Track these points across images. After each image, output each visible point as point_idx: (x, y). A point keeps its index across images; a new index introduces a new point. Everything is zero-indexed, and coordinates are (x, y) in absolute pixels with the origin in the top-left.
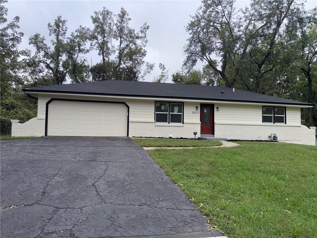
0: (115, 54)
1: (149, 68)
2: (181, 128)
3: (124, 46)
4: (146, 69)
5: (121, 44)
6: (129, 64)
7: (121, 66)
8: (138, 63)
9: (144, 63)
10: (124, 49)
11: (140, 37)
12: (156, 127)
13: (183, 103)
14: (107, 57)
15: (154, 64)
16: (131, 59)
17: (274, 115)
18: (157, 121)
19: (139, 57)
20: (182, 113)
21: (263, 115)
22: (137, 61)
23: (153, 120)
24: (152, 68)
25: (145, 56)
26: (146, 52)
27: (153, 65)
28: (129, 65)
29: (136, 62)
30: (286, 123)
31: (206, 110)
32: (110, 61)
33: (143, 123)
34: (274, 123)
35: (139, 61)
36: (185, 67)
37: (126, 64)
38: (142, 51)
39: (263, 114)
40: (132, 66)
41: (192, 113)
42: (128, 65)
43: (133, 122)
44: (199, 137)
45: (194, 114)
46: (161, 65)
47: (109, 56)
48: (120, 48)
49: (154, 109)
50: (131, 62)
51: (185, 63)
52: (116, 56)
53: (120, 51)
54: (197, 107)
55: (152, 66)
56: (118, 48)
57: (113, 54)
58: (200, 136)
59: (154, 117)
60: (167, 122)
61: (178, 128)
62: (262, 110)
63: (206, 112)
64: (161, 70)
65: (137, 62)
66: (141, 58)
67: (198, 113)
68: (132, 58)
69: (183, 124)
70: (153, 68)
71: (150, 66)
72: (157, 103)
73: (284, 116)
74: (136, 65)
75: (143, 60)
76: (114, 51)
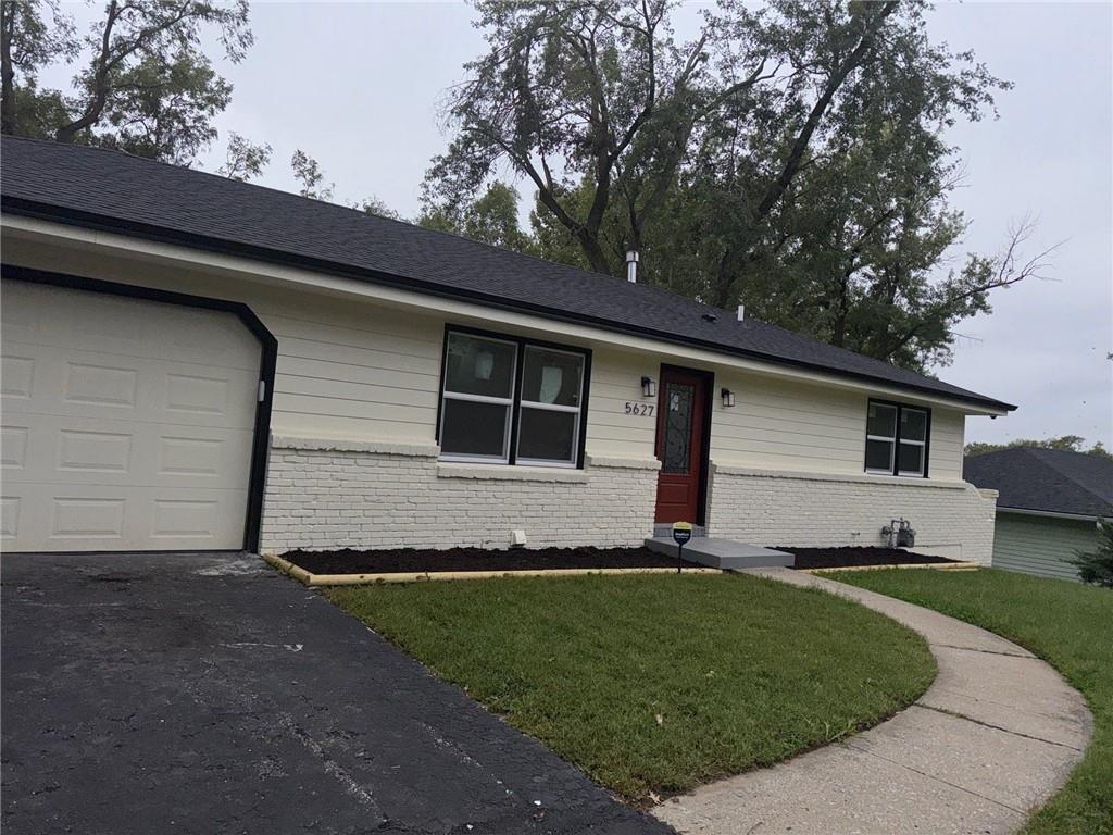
0: (74, 59)
1: (243, 164)
2: (574, 489)
3: (126, 34)
4: (229, 165)
5: (110, 23)
6: (139, 127)
7: (97, 131)
8: (186, 132)
9: (213, 139)
10: (125, 47)
11: (217, 11)
12: (444, 485)
13: (586, 352)
14: (26, 66)
15: (269, 148)
16: (151, 108)
17: (898, 441)
18: (446, 449)
19: (192, 106)
20: (577, 410)
21: (870, 437)
22: (182, 121)
23: (426, 440)
24: (255, 164)
25: (222, 106)
26: (229, 90)
27: (261, 152)
28: (139, 132)
29: (176, 124)
30: (926, 476)
31: (676, 399)
32: (38, 92)
33: (362, 461)
34: (896, 474)
35: (190, 123)
36: (437, 181)
37: (122, 122)
38: (212, 83)
39: (867, 434)
40: (153, 138)
41: (624, 410)
42: (136, 130)
43: (295, 450)
44: (646, 540)
45: (631, 416)
46: (299, 159)
47: (36, 65)
48: (106, 36)
49: (438, 373)
50: (151, 123)
51: (439, 168)
52: (80, 74)
53: (106, 52)
54: (645, 382)
55: (256, 158)
56: (97, 36)
57: (61, 58)
58: (650, 536)
59: (435, 422)
60: (498, 452)
61: (560, 489)
62: (865, 418)
63: (677, 409)
64: (302, 179)
65: (181, 127)
66: (202, 113)
67: (647, 412)
68: (158, 104)
69: (580, 466)
70: (261, 167)
71: (249, 156)
72: (454, 340)
73: (923, 443)
74: (172, 140)
75: (212, 123)
76: (73, 48)
